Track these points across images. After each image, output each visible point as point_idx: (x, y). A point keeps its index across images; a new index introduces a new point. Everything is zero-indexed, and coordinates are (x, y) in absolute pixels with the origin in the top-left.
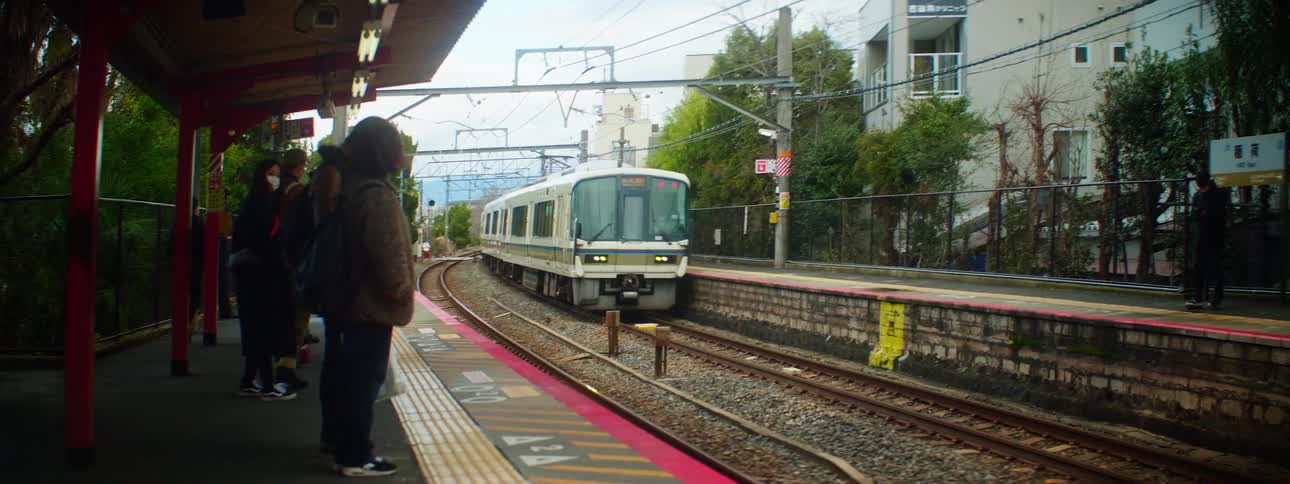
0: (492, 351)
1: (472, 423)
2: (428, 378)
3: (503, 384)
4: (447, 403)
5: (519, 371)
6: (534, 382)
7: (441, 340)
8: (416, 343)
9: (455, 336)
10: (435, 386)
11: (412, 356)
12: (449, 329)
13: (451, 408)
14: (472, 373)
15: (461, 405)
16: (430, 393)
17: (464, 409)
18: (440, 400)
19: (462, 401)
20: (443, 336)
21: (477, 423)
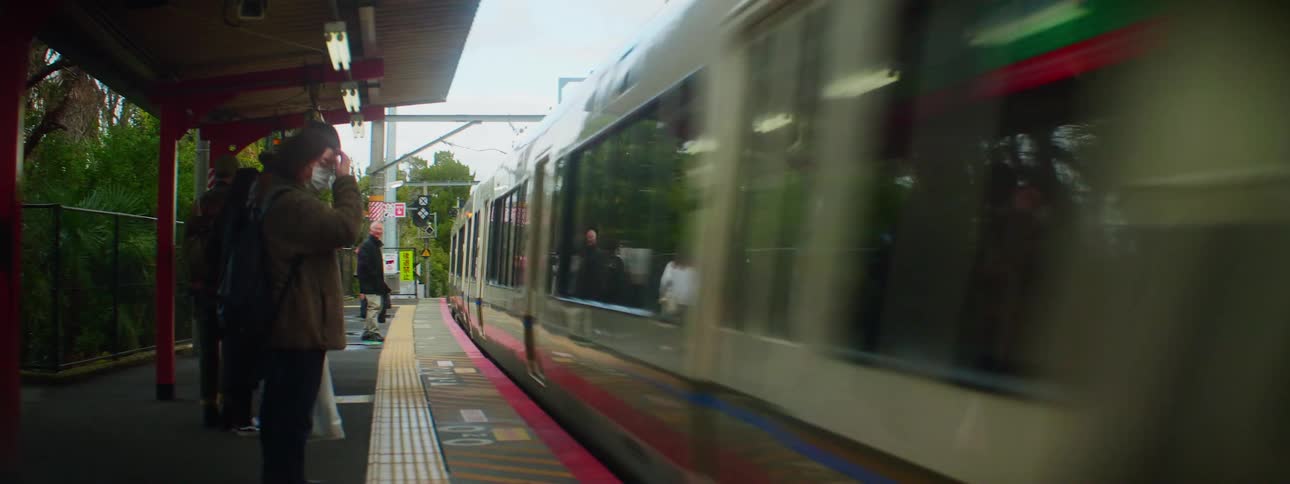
0: (501, 389)
1: (443, 468)
2: (421, 413)
3: (496, 425)
4: (427, 443)
5: (520, 411)
6: (531, 424)
7: (455, 374)
8: (427, 376)
9: (472, 371)
10: (423, 424)
11: (416, 390)
12: (469, 363)
13: (429, 450)
14: (470, 411)
15: (440, 445)
16: (415, 431)
17: (443, 453)
18: (422, 441)
19: (445, 443)
20: (458, 370)
21: (447, 469)
